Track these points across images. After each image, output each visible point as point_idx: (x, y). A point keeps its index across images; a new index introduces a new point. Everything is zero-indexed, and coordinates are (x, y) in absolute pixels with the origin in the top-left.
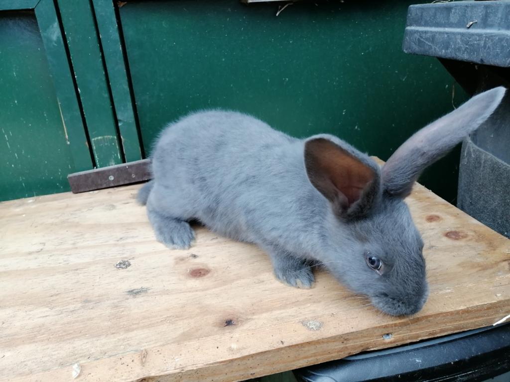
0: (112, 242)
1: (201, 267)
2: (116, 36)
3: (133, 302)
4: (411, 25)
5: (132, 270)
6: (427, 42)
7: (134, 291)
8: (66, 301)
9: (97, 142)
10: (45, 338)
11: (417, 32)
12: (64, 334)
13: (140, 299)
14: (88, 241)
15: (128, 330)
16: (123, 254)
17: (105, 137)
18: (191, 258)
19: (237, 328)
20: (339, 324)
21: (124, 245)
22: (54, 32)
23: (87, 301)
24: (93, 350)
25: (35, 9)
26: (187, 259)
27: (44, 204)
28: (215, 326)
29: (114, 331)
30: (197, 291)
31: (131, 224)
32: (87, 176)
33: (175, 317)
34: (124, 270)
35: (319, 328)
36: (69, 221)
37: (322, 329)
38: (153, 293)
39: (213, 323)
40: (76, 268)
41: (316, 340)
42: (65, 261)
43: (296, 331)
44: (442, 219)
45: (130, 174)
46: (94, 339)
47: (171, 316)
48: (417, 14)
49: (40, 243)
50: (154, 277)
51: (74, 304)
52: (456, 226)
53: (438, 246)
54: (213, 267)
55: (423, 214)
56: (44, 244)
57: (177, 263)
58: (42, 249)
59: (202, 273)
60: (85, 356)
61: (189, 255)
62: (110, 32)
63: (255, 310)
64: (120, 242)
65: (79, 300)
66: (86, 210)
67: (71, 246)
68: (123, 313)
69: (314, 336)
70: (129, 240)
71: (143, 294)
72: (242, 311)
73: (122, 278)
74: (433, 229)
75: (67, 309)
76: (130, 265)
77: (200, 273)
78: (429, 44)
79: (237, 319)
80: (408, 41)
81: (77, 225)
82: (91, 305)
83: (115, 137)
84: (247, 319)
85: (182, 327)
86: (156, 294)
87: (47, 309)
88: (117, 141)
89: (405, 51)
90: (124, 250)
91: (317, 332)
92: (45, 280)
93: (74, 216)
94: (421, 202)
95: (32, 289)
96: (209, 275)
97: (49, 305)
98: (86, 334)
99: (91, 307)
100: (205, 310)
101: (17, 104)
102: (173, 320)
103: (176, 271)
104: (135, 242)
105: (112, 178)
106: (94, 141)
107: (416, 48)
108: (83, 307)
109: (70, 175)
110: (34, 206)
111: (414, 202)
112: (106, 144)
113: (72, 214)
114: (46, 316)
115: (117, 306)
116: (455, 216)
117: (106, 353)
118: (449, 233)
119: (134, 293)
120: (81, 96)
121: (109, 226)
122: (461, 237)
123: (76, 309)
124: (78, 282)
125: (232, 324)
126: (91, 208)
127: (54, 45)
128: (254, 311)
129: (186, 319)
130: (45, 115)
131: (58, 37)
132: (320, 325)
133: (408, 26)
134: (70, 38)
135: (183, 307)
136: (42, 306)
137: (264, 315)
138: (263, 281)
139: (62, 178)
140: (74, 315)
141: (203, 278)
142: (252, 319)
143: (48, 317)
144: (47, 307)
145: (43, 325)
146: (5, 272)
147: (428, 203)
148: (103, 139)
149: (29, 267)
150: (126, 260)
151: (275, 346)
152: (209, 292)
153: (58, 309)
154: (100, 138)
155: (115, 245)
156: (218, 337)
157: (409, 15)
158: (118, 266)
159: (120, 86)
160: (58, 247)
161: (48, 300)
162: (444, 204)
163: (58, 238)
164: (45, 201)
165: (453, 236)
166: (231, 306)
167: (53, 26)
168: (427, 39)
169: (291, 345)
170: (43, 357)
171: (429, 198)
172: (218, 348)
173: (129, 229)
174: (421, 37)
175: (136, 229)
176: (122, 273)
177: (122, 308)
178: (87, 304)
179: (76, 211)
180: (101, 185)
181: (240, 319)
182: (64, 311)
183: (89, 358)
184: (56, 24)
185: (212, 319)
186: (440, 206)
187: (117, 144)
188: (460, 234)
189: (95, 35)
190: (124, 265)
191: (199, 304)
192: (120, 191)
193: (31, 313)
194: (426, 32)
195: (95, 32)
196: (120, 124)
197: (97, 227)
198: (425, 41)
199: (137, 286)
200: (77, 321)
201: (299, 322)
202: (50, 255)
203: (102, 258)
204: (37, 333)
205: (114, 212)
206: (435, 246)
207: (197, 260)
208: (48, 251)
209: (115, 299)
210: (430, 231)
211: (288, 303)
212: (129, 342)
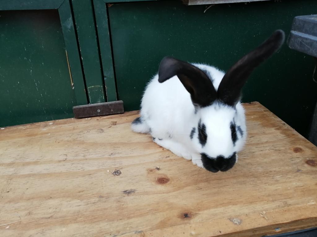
0: (107, 156)
1: (163, 177)
2: (107, 26)
3: (128, 199)
4: (295, 30)
5: (123, 177)
6: (306, 45)
7: (127, 192)
8: (88, 196)
9: (91, 89)
10: (83, 220)
11: (300, 37)
12: (93, 218)
13: (131, 197)
14: (92, 154)
15: (129, 218)
16: (115, 165)
17: (96, 86)
18: (156, 170)
19: (191, 219)
20: (251, 221)
21: (114, 159)
22: (69, 23)
23: (101, 197)
24: (112, 230)
25: (59, 10)
26: (154, 171)
27: (60, 126)
28: (179, 217)
29: (121, 218)
30: (164, 193)
31: (115, 144)
32: (84, 109)
33: (155, 210)
34: (118, 176)
35: (240, 223)
36: (78, 139)
37: (242, 224)
38: (139, 193)
39: (177, 216)
40: (89, 174)
41: (239, 231)
42: (82, 168)
43: (227, 225)
44: (303, 151)
45: (110, 110)
46: (111, 222)
47: (152, 210)
48: (300, 24)
49: (64, 155)
50: (136, 182)
51: (94, 198)
52: (312, 156)
53: (303, 170)
54: (171, 177)
55: (291, 146)
56: (66, 155)
57: (149, 173)
58: (66, 159)
59: (165, 181)
60: (108, 233)
61: (155, 168)
62: (103, 24)
63: (199, 207)
64: (112, 157)
65: (96, 195)
66: (86, 132)
67: (83, 158)
68: (123, 206)
69: (238, 229)
70: (117, 156)
71: (132, 193)
72: (193, 208)
73: (118, 182)
74: (298, 158)
75: (90, 201)
76: (121, 173)
77: (163, 181)
78: (309, 47)
79: (190, 213)
80: (293, 41)
81: (83, 143)
82: (104, 199)
83: (102, 86)
84: (196, 214)
85: (160, 217)
86: (140, 194)
87: (79, 201)
88: (102, 89)
89: (289, 47)
90: (115, 162)
91: (240, 226)
92: (73, 181)
93: (79, 136)
94: (289, 137)
95: (67, 186)
96: (169, 182)
97: (80, 198)
98: (105, 219)
99: (104, 201)
100: (171, 207)
101: (43, 65)
102: (154, 212)
103: (149, 179)
104: (120, 157)
105: (99, 111)
106: (89, 88)
107: (298, 47)
108: (99, 201)
109: (74, 107)
110: (54, 127)
111: (285, 137)
112: (96, 90)
113: (78, 135)
114: (80, 205)
115: (119, 201)
116: (311, 149)
117: (119, 232)
118: (308, 161)
119: (128, 193)
120: (83, 62)
121: (103, 145)
122: (316, 165)
123: (96, 202)
124: (92, 183)
125: (188, 217)
126: (89, 131)
127: (68, 31)
128: (199, 209)
129: (161, 212)
130: (60, 72)
131: (71, 27)
132: (241, 221)
133: (292, 30)
134: (78, 27)
135: (158, 203)
136: (75, 199)
137: (206, 212)
138: (201, 189)
139: (68, 109)
140: (96, 206)
141: (166, 184)
142: (199, 214)
143: (81, 206)
144: (79, 199)
145: (79, 211)
146: (48, 174)
147: (294, 139)
148: (94, 87)
149: (62, 171)
150: (118, 169)
151: (216, 234)
152: (170, 194)
153: (85, 201)
154: (93, 86)
155: (109, 159)
156: (183, 226)
157: (294, 23)
158: (114, 174)
159: (107, 56)
160: (75, 158)
161: (78, 195)
162: (303, 140)
163: (73, 152)
164: (60, 124)
165: (311, 164)
166: (185, 205)
167: (69, 20)
168: (306, 43)
169: (225, 233)
170: (84, 232)
171: (294, 135)
172: (184, 233)
173: (115, 147)
174: (303, 42)
175: (119, 148)
176: (117, 178)
177: (123, 202)
178: (101, 199)
179: (80, 132)
180: (92, 114)
181: (192, 213)
182: (89, 202)
183: (110, 235)
184: (71, 19)
185: (176, 212)
186: (301, 141)
187: (103, 91)
188: (315, 162)
189: (93, 25)
190: (117, 173)
191: (167, 202)
192: (104, 119)
193: (70, 202)
194: (307, 39)
195: (94, 23)
196: (105, 79)
197: (95, 144)
198: (305, 44)
199: (128, 188)
200: (98, 210)
201: (228, 219)
202: (72, 163)
203: (103, 167)
204: (77, 216)
205: (103, 134)
206: (301, 170)
207: (160, 172)
208: (70, 160)
209: (117, 196)
210: (297, 159)
211: (218, 204)
212: (131, 225)
